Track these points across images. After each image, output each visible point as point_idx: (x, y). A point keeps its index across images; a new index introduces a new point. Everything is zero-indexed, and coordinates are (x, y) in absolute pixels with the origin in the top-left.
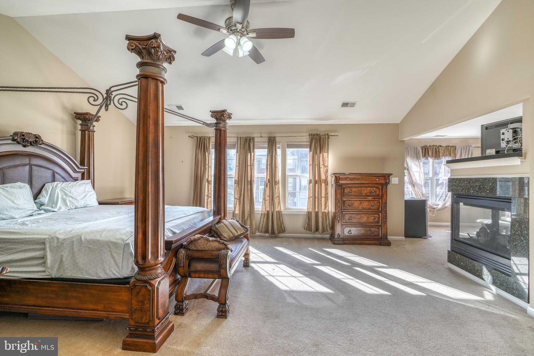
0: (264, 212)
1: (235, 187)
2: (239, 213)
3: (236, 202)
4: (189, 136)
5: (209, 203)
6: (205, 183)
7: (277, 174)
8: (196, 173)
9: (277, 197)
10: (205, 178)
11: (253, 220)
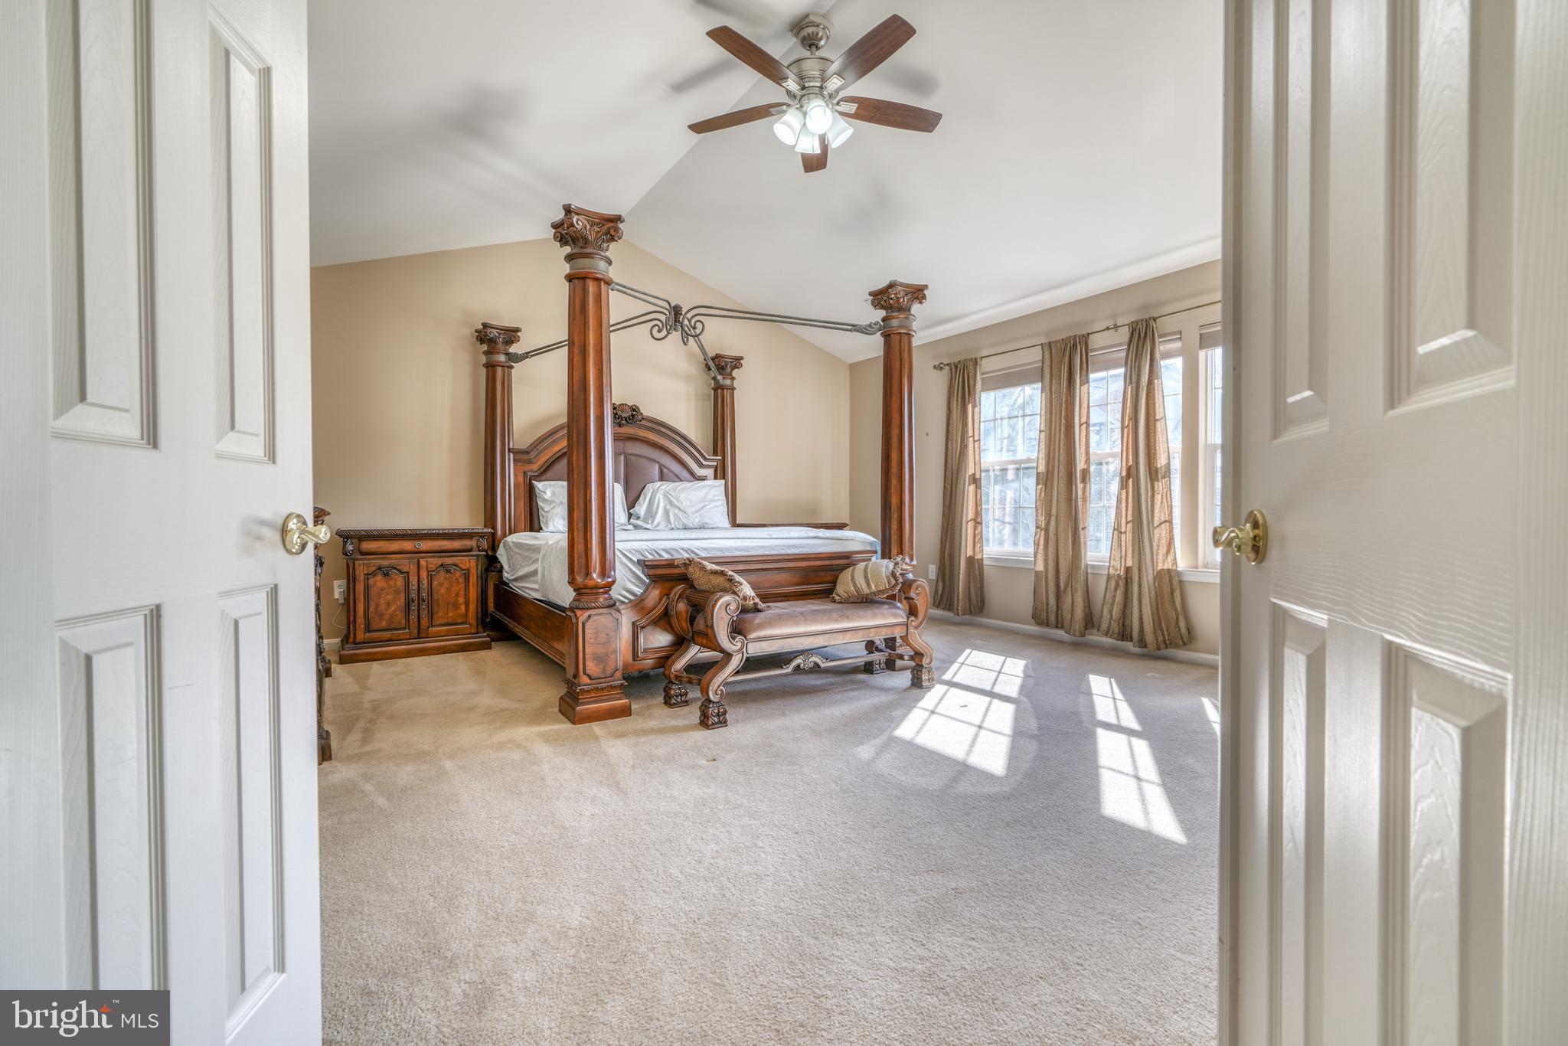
0: (1116, 570)
1: (1038, 495)
2: (1047, 571)
3: (1038, 536)
4: (935, 367)
5: (978, 539)
6: (965, 484)
7: (1157, 444)
8: (949, 460)
9: (1165, 522)
10: (966, 471)
11: (1076, 592)
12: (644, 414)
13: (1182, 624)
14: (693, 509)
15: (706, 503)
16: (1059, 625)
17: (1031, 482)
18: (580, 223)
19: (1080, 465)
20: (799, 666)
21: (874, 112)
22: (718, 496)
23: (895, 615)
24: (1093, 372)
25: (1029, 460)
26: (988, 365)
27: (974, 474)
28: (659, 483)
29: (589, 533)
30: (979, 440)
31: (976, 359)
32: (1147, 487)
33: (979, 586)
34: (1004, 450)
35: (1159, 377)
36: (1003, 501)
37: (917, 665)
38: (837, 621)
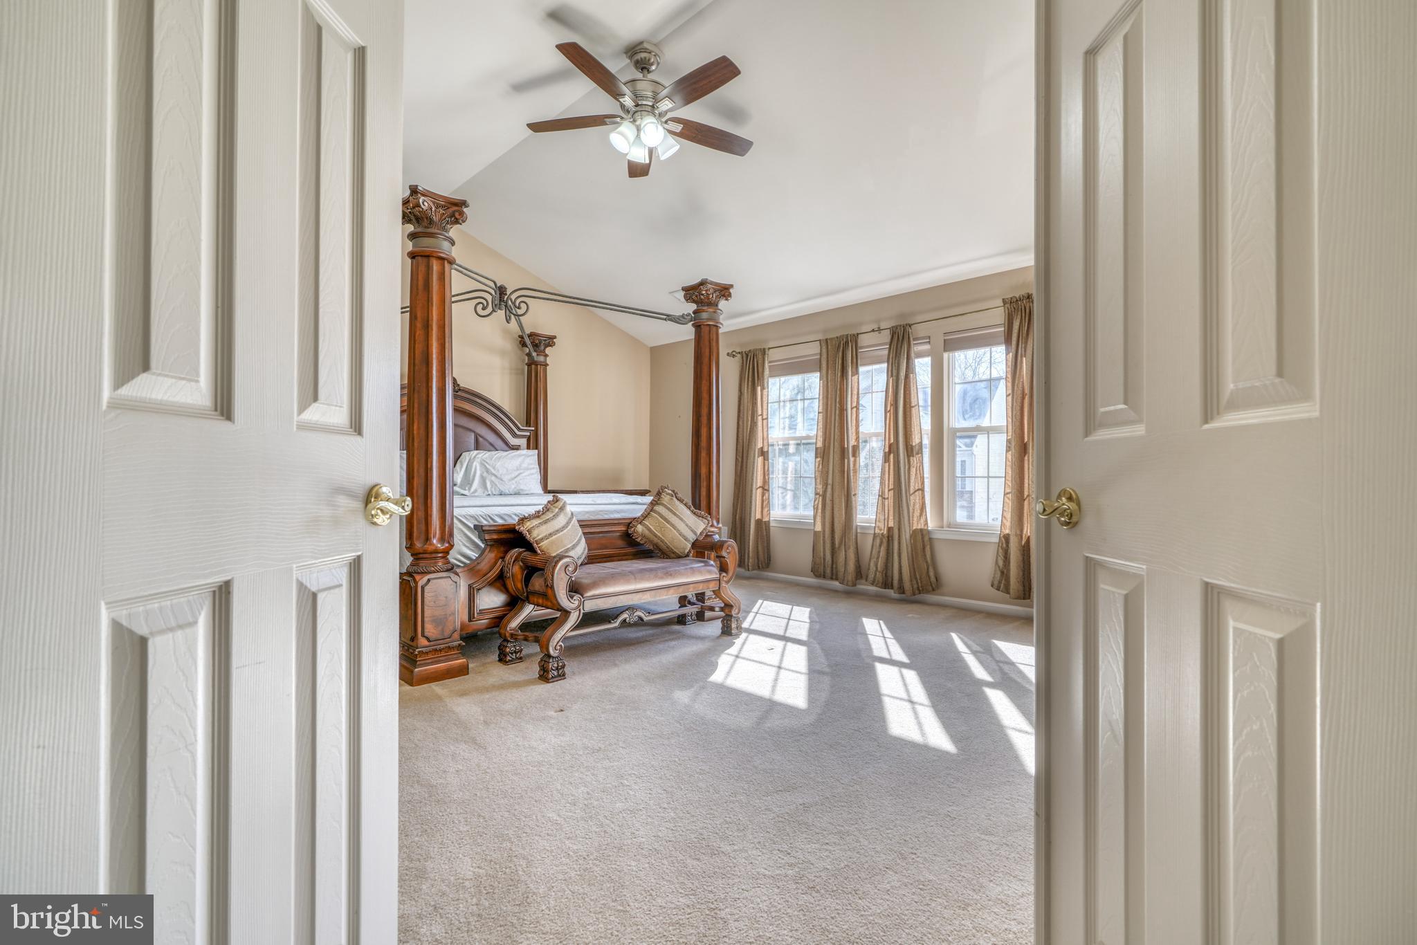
0: (881, 530)
1: (817, 466)
2: (824, 531)
3: (817, 502)
4: (728, 354)
5: (766, 504)
6: (754, 456)
7: (913, 426)
8: (740, 436)
9: (918, 490)
10: (755, 445)
11: (849, 548)
12: (461, 385)
13: (932, 574)
14: (509, 477)
15: (521, 471)
16: (834, 577)
17: (810, 456)
18: (426, 203)
19: (852, 442)
20: (625, 620)
21: (696, 133)
22: (531, 464)
23: (710, 572)
24: (861, 365)
25: (808, 437)
26: (774, 355)
27: (762, 448)
28: (476, 452)
29: (429, 500)
30: (767, 419)
31: (764, 349)
32: (905, 462)
33: (766, 545)
34: (787, 428)
35: (914, 372)
36: (785, 472)
37: (727, 615)
38: (662, 578)
